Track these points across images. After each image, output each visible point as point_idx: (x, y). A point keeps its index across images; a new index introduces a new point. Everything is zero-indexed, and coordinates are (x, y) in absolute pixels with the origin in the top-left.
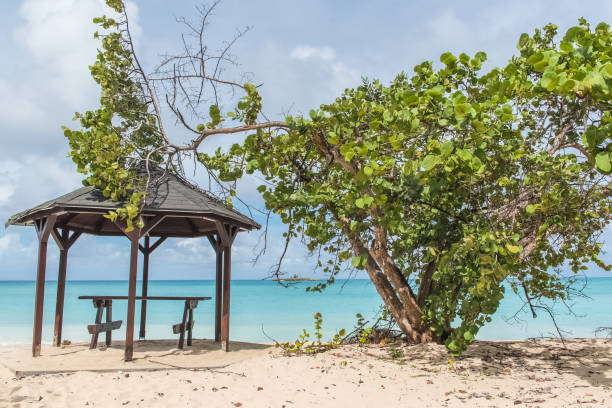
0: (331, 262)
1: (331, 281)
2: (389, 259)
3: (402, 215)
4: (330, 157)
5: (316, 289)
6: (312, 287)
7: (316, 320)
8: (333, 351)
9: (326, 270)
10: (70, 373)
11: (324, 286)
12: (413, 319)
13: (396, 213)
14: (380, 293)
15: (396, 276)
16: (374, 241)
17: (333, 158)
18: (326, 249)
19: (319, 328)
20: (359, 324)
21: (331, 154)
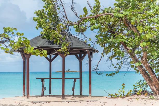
0: (117, 64)
1: (117, 72)
2: (148, 64)
3: (155, 49)
4: (129, 28)
5: (111, 75)
6: (109, 74)
7: (123, 86)
8: (128, 97)
9: (115, 67)
10: (49, 102)
11: (114, 74)
12: (157, 86)
13: (153, 48)
14: (143, 76)
15: (150, 70)
16: (142, 57)
17: (130, 28)
18: (116, 59)
19: (123, 89)
20: (134, 88)
21: (130, 27)
